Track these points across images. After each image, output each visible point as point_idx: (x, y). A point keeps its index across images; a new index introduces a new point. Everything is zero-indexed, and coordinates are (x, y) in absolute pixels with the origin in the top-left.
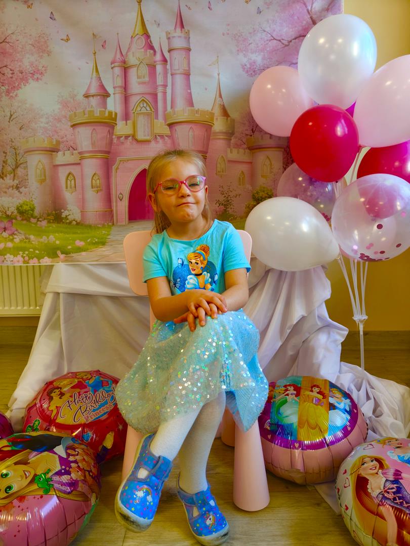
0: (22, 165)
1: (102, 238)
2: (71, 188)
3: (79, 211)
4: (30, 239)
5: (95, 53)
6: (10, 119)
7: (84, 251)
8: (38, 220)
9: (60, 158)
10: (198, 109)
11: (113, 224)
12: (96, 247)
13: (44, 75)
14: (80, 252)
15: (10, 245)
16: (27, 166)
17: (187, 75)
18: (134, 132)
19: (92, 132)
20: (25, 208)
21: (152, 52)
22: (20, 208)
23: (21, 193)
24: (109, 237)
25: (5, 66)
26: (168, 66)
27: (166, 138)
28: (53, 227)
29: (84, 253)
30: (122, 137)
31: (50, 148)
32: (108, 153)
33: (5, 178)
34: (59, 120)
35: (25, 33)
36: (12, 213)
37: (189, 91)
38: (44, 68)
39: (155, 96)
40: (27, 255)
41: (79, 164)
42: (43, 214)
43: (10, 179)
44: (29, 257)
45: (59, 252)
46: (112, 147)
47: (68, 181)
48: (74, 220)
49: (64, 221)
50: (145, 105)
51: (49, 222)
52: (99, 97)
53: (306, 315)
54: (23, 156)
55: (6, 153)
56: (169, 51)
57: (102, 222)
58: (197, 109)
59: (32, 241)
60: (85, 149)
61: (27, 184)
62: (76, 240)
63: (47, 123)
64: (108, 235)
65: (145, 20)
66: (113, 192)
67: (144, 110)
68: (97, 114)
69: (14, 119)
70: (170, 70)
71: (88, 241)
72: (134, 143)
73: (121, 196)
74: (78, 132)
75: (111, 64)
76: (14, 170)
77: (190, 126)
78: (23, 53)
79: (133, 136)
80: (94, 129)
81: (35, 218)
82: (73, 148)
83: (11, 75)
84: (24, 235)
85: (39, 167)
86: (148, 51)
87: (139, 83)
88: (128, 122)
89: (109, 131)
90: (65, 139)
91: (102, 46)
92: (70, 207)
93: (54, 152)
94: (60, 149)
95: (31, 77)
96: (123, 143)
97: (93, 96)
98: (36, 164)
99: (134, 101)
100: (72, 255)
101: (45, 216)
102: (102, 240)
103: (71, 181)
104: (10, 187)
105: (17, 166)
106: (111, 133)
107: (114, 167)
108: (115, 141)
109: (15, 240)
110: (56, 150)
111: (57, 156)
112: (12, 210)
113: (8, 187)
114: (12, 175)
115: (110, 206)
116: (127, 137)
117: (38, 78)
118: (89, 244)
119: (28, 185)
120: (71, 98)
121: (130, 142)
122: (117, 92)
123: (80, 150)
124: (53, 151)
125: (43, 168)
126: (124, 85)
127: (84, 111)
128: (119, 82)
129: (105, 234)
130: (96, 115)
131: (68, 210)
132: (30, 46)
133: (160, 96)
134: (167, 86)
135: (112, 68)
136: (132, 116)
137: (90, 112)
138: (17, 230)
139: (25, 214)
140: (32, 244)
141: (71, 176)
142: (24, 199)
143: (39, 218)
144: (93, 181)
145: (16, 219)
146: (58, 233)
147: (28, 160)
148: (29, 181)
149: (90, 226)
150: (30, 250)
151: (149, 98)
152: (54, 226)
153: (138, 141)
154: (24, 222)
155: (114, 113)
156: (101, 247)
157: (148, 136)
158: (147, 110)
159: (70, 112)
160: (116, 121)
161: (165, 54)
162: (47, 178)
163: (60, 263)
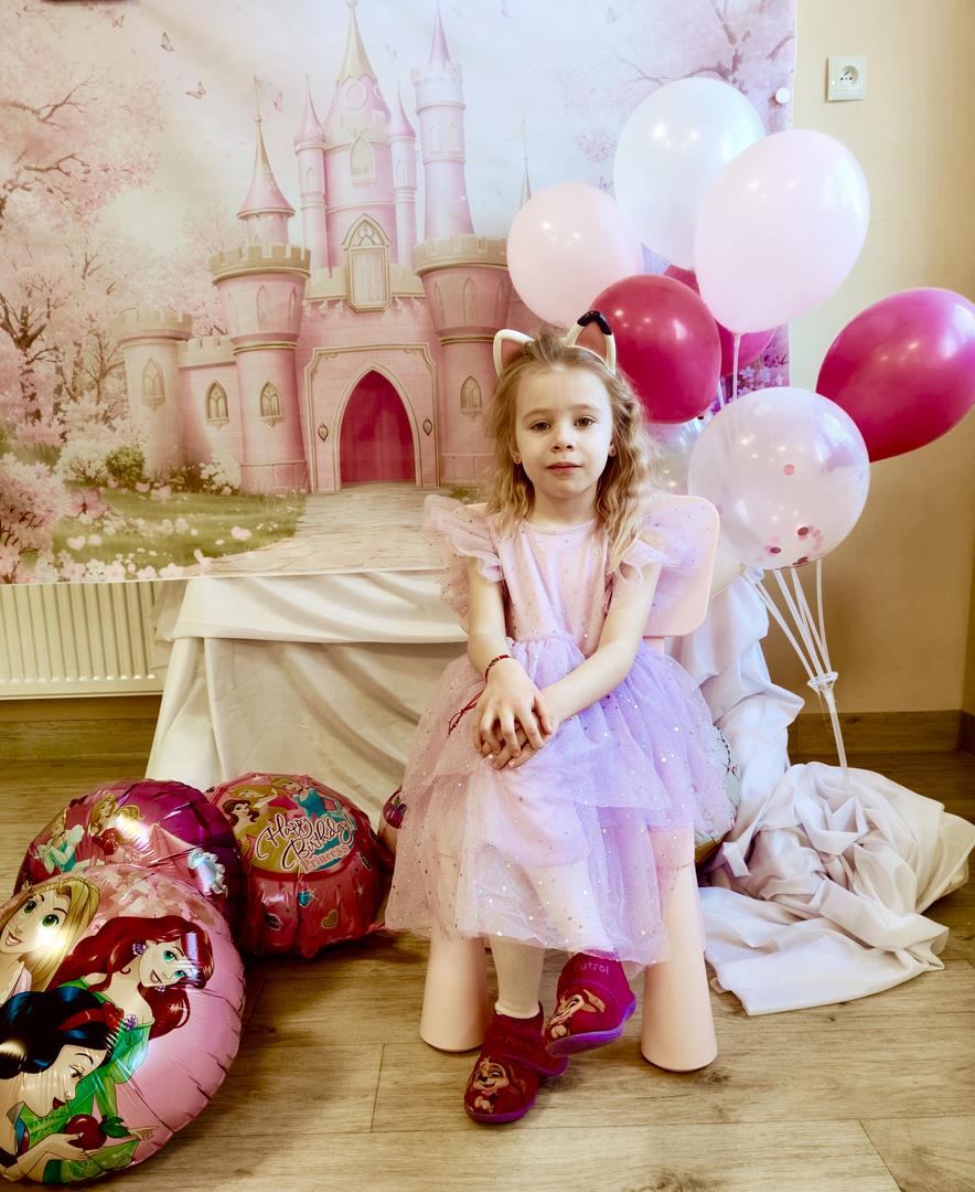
0: (114, 371)
1: (288, 522)
2: (218, 416)
3: (237, 465)
4: (137, 527)
5: (260, 121)
6: (85, 271)
7: (252, 550)
8: (152, 487)
9: (192, 353)
10: (484, 238)
11: (310, 491)
12: (276, 541)
13: (153, 174)
14: (242, 551)
15: (96, 540)
16: (124, 373)
17: (458, 162)
18: (348, 291)
19: (258, 294)
20: (123, 462)
21: (382, 114)
22: (114, 462)
23: (114, 430)
24: (300, 519)
25: (71, 157)
26: (416, 145)
27: (416, 303)
28: (183, 500)
29: (250, 555)
30: (322, 302)
31: (170, 331)
32: (294, 337)
33: (79, 398)
34: (189, 271)
35: (110, 82)
36: (98, 473)
37: (463, 198)
38: (152, 158)
39: (390, 211)
40: (133, 560)
41: (234, 364)
42: (162, 473)
43: (91, 401)
44: (136, 564)
45: (198, 554)
46: (303, 324)
47: (212, 402)
48: (227, 485)
49: (205, 486)
50: (370, 232)
51: (175, 490)
52: (270, 217)
53: (716, 674)
54: (115, 350)
55: (80, 345)
56: (418, 112)
57: (287, 488)
58: (480, 238)
59: (143, 531)
60: (243, 333)
61: (126, 409)
62: (232, 527)
63: (164, 278)
64: (300, 514)
65: (366, 46)
66: (307, 423)
67: (367, 244)
68: (267, 255)
69: (93, 270)
70: (421, 154)
71: (259, 528)
72: (349, 314)
73: (324, 430)
74: (230, 295)
75: (296, 144)
76: (98, 382)
77: (466, 276)
78: (108, 125)
79: (346, 301)
80: (262, 287)
81: (145, 481)
82: (220, 331)
83: (83, 176)
84: (126, 520)
85: (149, 373)
86: (374, 112)
87: (356, 185)
88: (334, 269)
89: (294, 291)
90: (202, 311)
91: (275, 104)
92: (216, 456)
93: (181, 339)
94: (193, 332)
95: (126, 179)
96: (324, 316)
97: (258, 215)
98: (142, 364)
99: (345, 222)
100: (225, 558)
101: (167, 477)
102: (288, 526)
103: (217, 402)
104: (91, 417)
105: (104, 374)
106: (298, 295)
107: (307, 369)
108: (308, 311)
109: (106, 529)
110: (183, 337)
111: (186, 349)
112: (98, 467)
113: (87, 418)
114: (94, 392)
115: (302, 454)
116: (332, 303)
117: (140, 179)
118: (261, 536)
119: (127, 412)
120: (212, 221)
121: (340, 314)
122: (310, 205)
123: (233, 334)
124: (177, 337)
125: (158, 375)
126: (323, 190)
127: (240, 251)
128: (314, 183)
129: (293, 511)
130: (265, 257)
131: (214, 464)
132: (122, 109)
133: (401, 211)
134: (415, 189)
135: (297, 154)
136: (341, 256)
137: (252, 250)
138: (109, 509)
139: (125, 473)
140: (141, 536)
141: (216, 390)
142: (122, 442)
143: (152, 483)
144: (265, 401)
145: (105, 485)
146: (195, 513)
147: (126, 360)
148: (129, 403)
149: (261, 498)
150: (141, 550)
151: (378, 217)
152: (185, 498)
153: (356, 311)
154: (124, 491)
155: (303, 252)
156: (286, 539)
157: (378, 299)
158: (374, 243)
159: (211, 251)
160: (308, 268)
161: (409, 119)
162: (167, 396)
163: (203, 576)
